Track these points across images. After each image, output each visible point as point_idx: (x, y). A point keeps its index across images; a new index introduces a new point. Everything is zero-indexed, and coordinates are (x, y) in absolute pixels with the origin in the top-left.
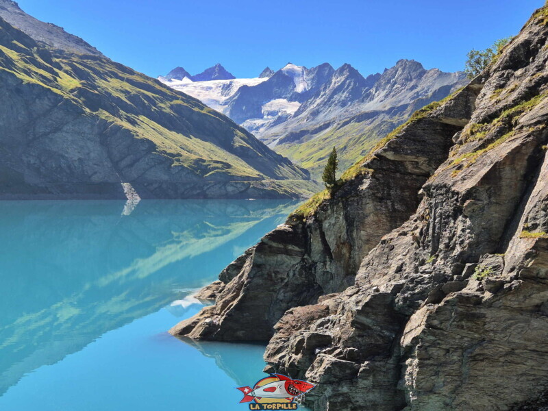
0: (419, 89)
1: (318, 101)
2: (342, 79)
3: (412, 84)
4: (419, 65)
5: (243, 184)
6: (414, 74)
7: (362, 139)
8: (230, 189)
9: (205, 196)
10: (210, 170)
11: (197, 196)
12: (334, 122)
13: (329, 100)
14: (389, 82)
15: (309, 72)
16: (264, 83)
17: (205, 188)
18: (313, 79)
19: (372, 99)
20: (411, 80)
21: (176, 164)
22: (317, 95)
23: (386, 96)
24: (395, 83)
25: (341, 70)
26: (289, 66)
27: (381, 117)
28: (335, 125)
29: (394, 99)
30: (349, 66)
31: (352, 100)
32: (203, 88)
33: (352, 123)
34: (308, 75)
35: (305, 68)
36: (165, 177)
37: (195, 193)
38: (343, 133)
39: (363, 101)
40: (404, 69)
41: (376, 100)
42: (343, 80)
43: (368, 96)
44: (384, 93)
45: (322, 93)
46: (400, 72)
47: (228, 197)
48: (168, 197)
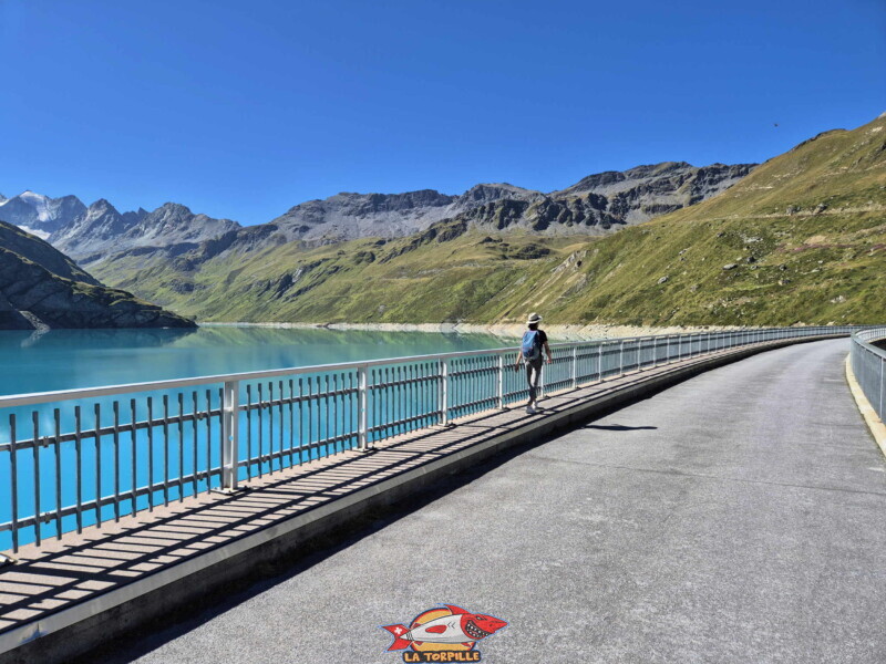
0: (190, 230)
1: (73, 232)
3: (183, 225)
4: (187, 210)
5: (153, 313)
6: (183, 217)
7: (154, 272)
8: (139, 318)
9: (115, 326)
10: (113, 299)
11: (106, 326)
12: (105, 253)
13: (88, 231)
14: (158, 221)
17: (113, 317)
18: (58, 209)
19: (142, 234)
20: (181, 222)
21: (75, 292)
22: (71, 225)
23: (158, 234)
24: (165, 223)
25: (98, 205)
27: (159, 252)
28: (108, 257)
29: (167, 237)
30: (106, 201)
31: (113, 234)
33: (128, 257)
36: (66, 306)
37: (103, 321)
38: (119, 266)
39: (132, 236)
41: (147, 236)
42: (101, 214)
43: (137, 231)
44: (155, 230)
45: (77, 224)
46: (168, 213)
47: (137, 326)
48: (74, 326)
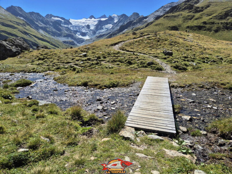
2: (122, 18)
15: (118, 16)
16: (106, 20)
26: (114, 15)
32: (94, 21)
34: (118, 17)
35: (118, 15)
40: (134, 16)
